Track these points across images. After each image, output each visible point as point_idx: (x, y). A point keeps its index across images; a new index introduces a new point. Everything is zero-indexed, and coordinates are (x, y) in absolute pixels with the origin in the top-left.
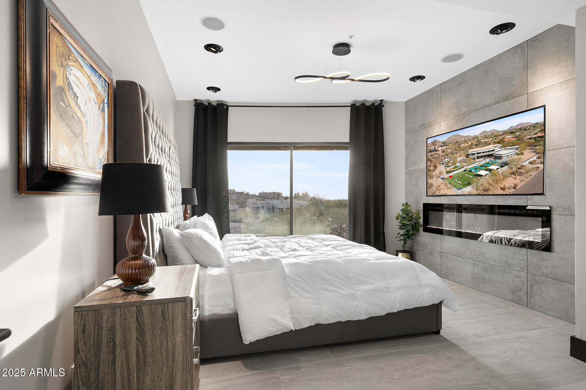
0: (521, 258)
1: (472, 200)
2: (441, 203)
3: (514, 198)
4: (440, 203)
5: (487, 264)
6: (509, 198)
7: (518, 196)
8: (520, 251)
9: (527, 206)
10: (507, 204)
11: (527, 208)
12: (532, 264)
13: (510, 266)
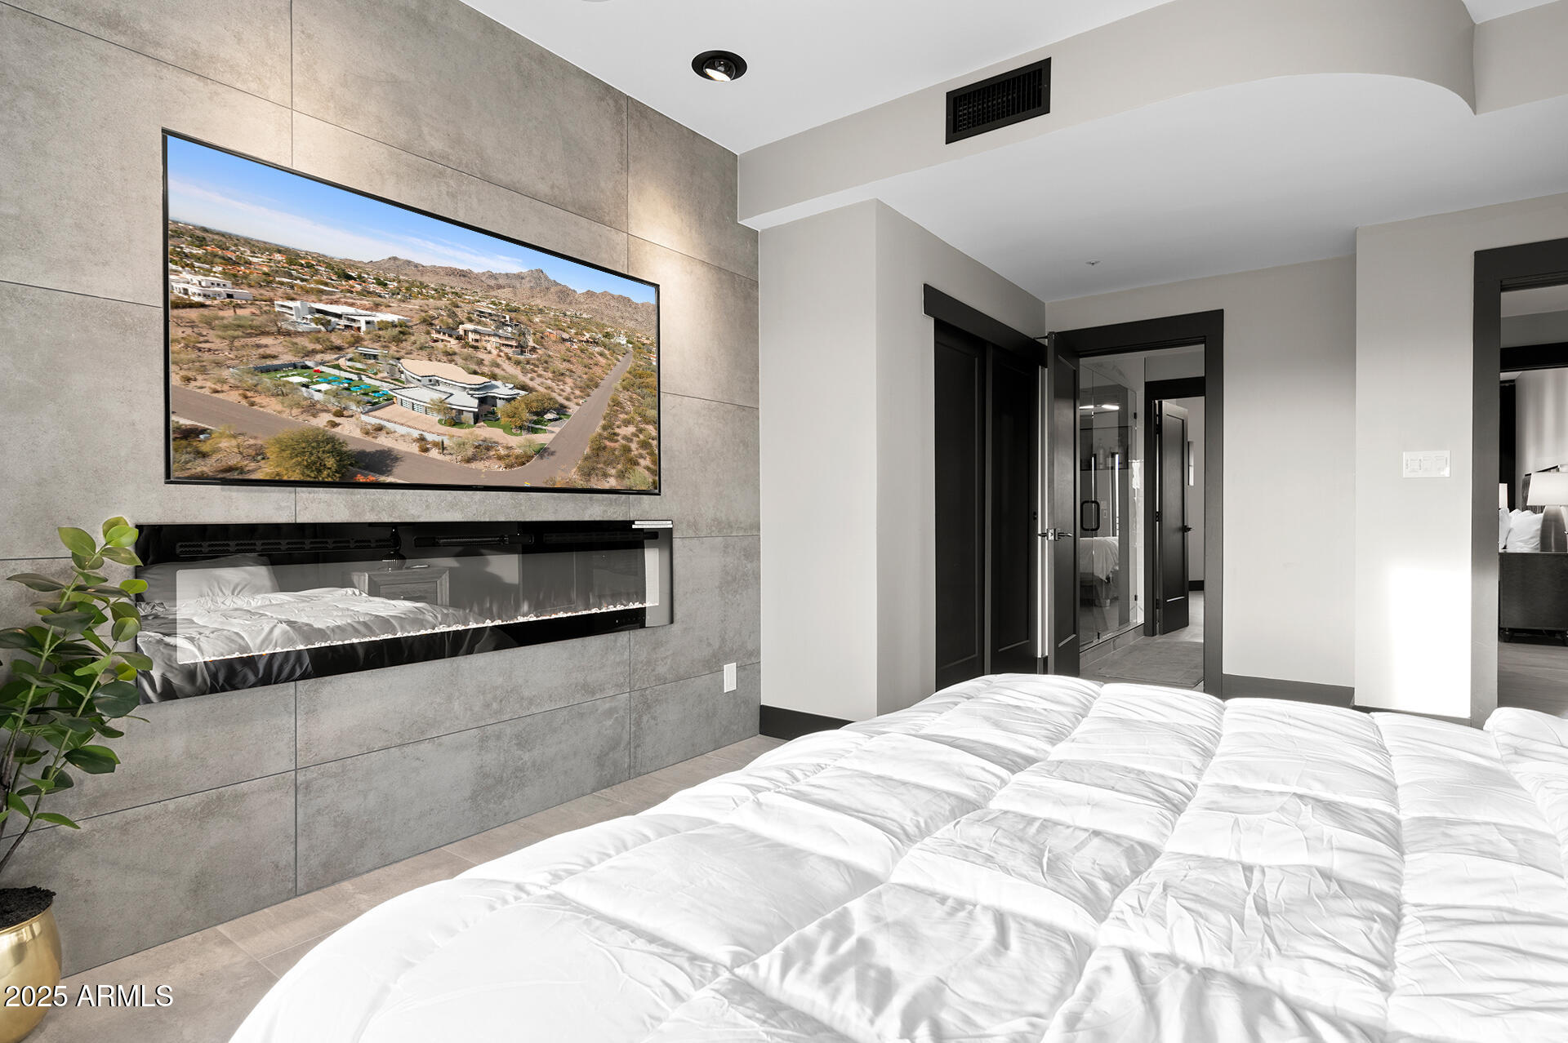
0: (618, 660)
1: (474, 507)
2: (300, 520)
3: (603, 500)
4: (291, 520)
5: (528, 720)
6: (591, 499)
7: (610, 495)
8: (615, 641)
9: (633, 522)
10: (587, 518)
11: (634, 527)
12: (640, 666)
13: (593, 693)
